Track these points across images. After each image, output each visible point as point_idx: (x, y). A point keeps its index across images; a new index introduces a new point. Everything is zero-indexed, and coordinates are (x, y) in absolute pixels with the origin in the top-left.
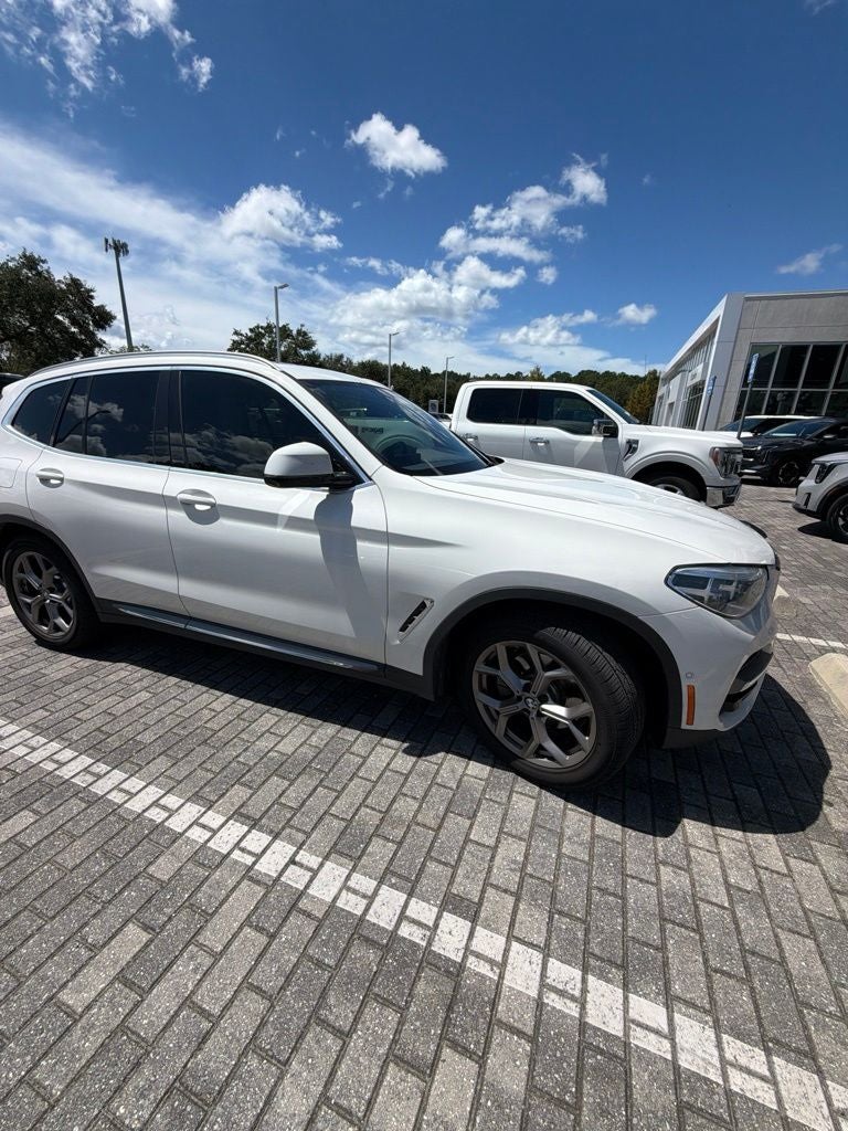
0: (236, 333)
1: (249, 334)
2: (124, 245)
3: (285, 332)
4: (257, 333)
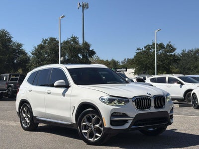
0: (138, 49)
2: (88, 4)
3: (161, 46)
4: (148, 48)
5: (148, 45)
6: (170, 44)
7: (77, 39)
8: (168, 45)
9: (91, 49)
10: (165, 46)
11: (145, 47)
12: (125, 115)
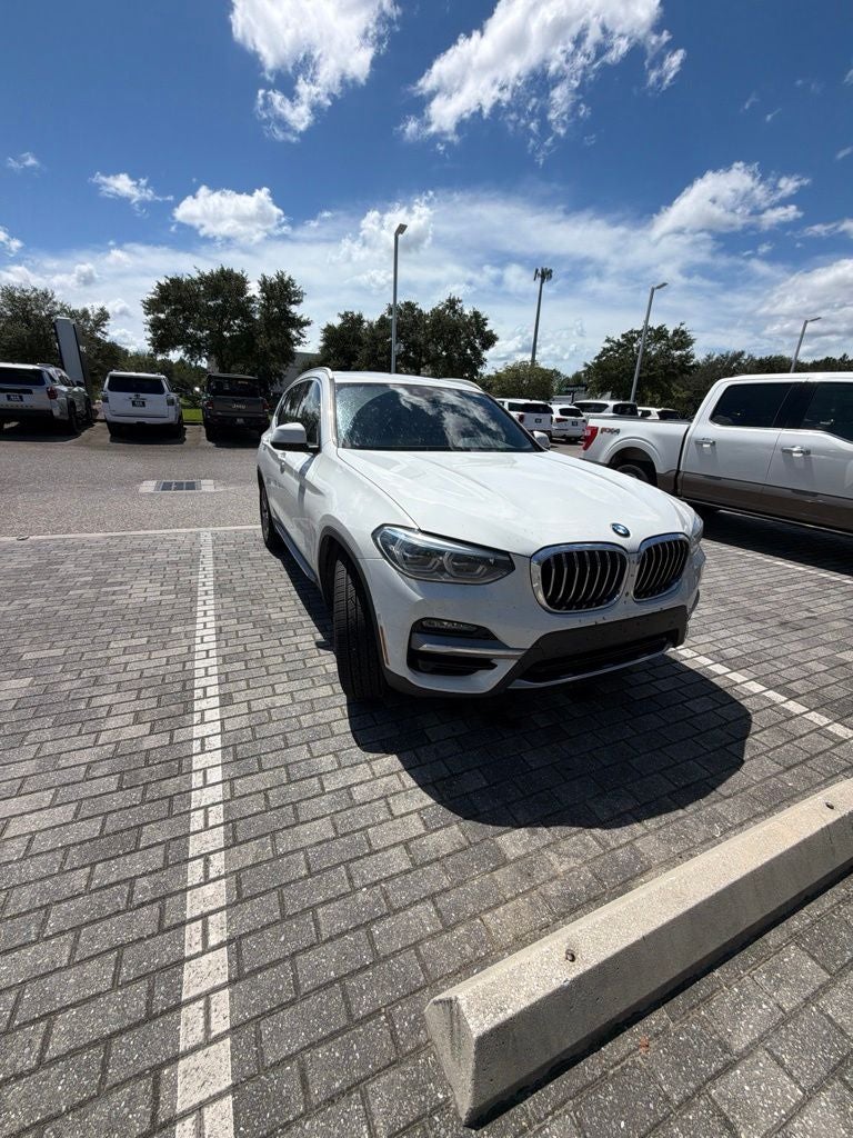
0: (608, 340)
1: (621, 340)
2: (551, 271)
3: (660, 334)
4: (630, 338)
5: (631, 332)
6: (683, 328)
7: (460, 305)
8: (676, 332)
9: (487, 329)
10: (671, 333)
11: (623, 336)
12: (483, 636)
